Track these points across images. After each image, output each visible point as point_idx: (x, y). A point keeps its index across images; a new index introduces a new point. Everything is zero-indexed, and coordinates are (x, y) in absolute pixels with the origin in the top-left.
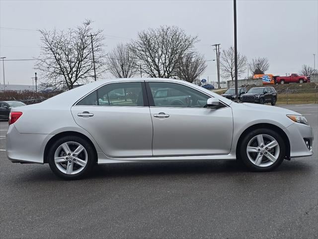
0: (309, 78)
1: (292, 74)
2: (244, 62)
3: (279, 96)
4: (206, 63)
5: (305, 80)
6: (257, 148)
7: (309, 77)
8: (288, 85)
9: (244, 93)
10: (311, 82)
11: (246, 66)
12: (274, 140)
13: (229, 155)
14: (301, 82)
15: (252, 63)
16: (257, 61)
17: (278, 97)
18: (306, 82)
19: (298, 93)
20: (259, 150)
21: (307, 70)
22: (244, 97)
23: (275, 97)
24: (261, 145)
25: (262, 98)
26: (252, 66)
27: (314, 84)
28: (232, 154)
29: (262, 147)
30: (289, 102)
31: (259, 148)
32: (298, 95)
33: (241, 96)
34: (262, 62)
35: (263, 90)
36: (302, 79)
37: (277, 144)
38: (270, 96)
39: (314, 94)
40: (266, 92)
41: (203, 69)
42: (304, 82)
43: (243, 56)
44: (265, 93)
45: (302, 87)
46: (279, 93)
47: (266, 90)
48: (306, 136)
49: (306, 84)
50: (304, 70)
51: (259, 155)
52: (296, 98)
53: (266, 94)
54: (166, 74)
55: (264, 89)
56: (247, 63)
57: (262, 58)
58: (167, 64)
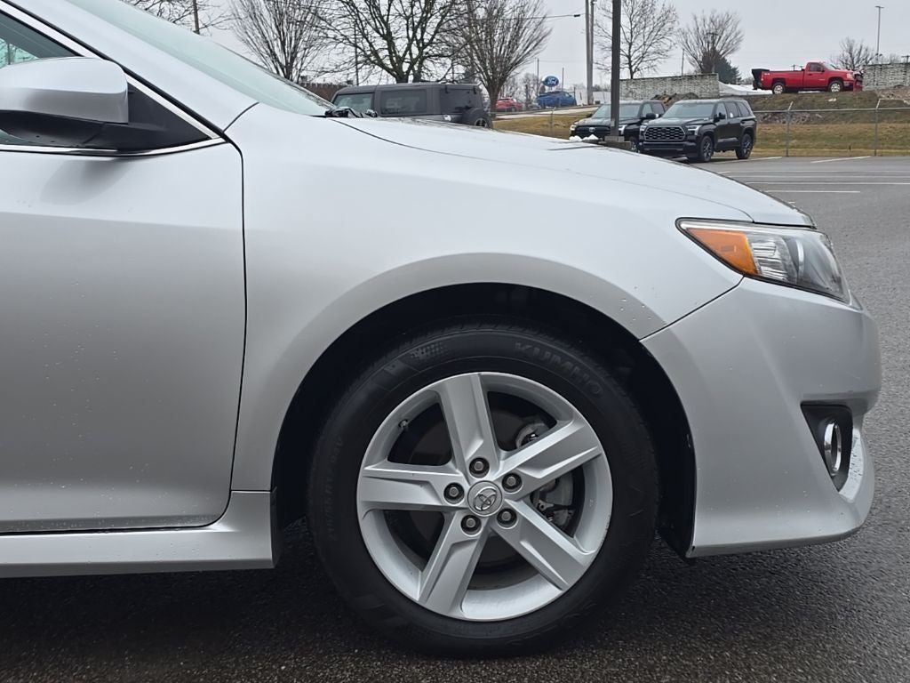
0: (858, 79)
1: (810, 65)
2: (668, 25)
3: (761, 129)
4: (547, 24)
5: (846, 84)
6: (442, 477)
7: (861, 76)
8: (794, 96)
9: (652, 117)
10: (865, 88)
11: (673, 38)
12: (570, 417)
13: (218, 527)
14: (835, 87)
15: (692, 27)
16: (708, 21)
17: (758, 134)
18: (850, 88)
19: (824, 121)
20: (453, 491)
21: (855, 53)
22: (650, 130)
23: (750, 132)
24: (470, 455)
25: (708, 133)
26: (692, 38)
27: (873, 96)
28: (244, 521)
29: (479, 466)
30: (791, 152)
31: (458, 476)
32: (823, 129)
33: (642, 128)
34: (723, 26)
35: (712, 106)
36: (839, 79)
37: (595, 448)
38: (734, 129)
39: (874, 125)
40: (722, 117)
41: (537, 41)
42: (844, 89)
43: (667, 7)
44: (716, 120)
45: (836, 105)
46: (766, 120)
47: (721, 110)
48: (825, 389)
49: (849, 94)
50: (847, 54)
51: (453, 530)
52: (814, 137)
53: (722, 122)
54: (415, 51)
55: (716, 105)
56: (676, 29)
57: (721, 12)
58: (417, 20)
